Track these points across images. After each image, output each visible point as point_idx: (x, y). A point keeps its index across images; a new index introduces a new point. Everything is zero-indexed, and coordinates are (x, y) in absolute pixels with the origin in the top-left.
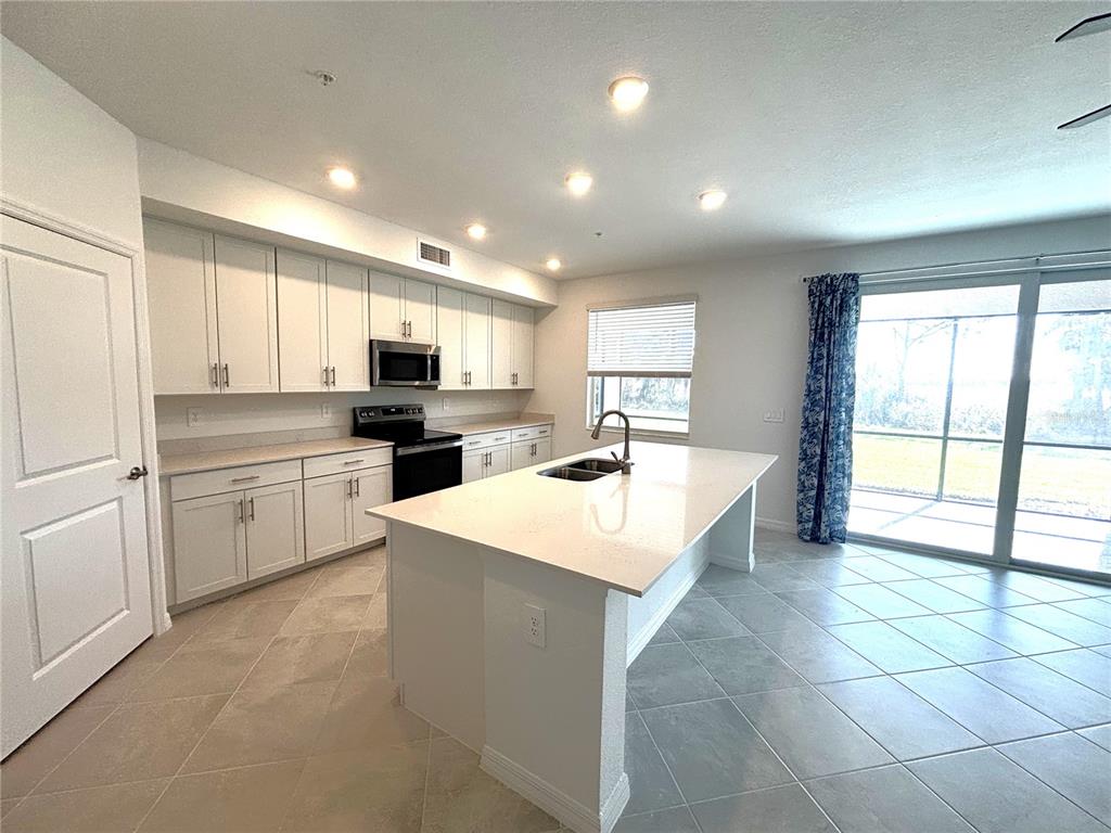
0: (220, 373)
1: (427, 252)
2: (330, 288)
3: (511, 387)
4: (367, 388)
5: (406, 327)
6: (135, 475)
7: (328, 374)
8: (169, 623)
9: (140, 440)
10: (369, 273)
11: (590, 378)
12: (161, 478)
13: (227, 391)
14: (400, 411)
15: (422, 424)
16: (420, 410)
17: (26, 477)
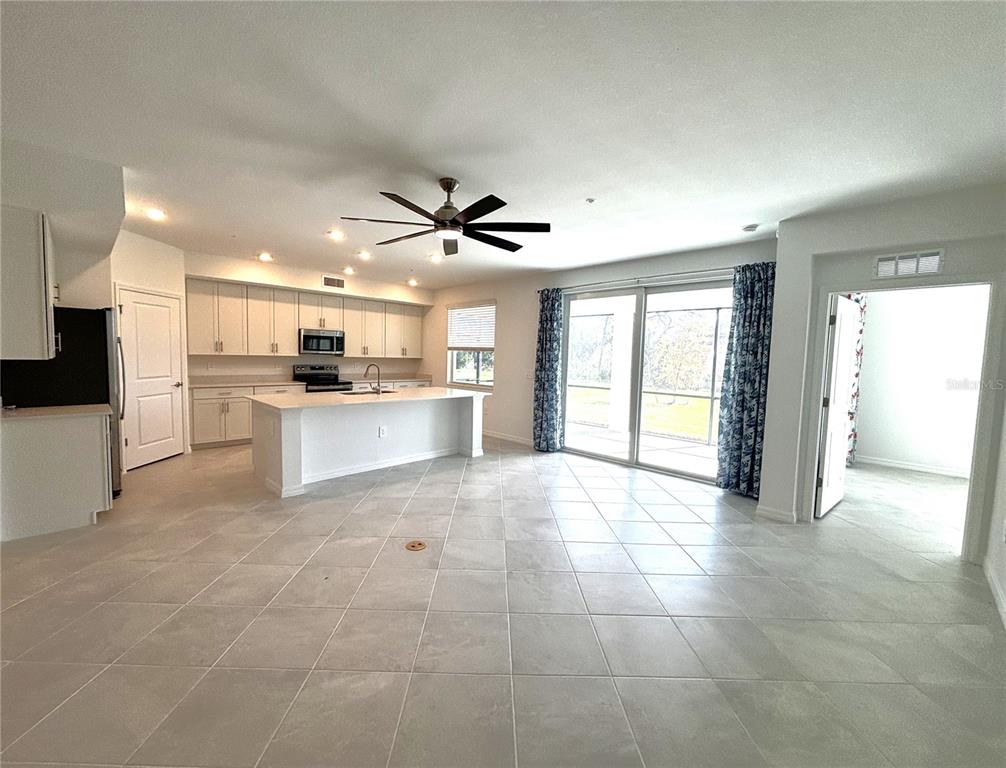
0: (219, 346)
1: (328, 282)
2: (276, 304)
3: (402, 357)
4: (297, 354)
5: (322, 322)
6: (178, 385)
7: (274, 347)
8: (190, 450)
9: (180, 371)
10: (299, 296)
11: (449, 352)
12: (189, 389)
13: (222, 354)
14: (322, 368)
15: (337, 376)
16: (336, 368)
17: (139, 378)
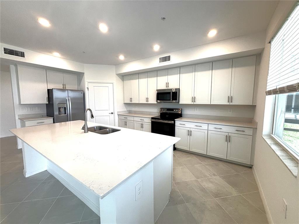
1: (162, 60)
2: (148, 79)
3: (227, 104)
4: (156, 102)
5: (167, 84)
6: (112, 113)
7: (147, 99)
12: (118, 115)
13: (132, 103)
14: (172, 110)
